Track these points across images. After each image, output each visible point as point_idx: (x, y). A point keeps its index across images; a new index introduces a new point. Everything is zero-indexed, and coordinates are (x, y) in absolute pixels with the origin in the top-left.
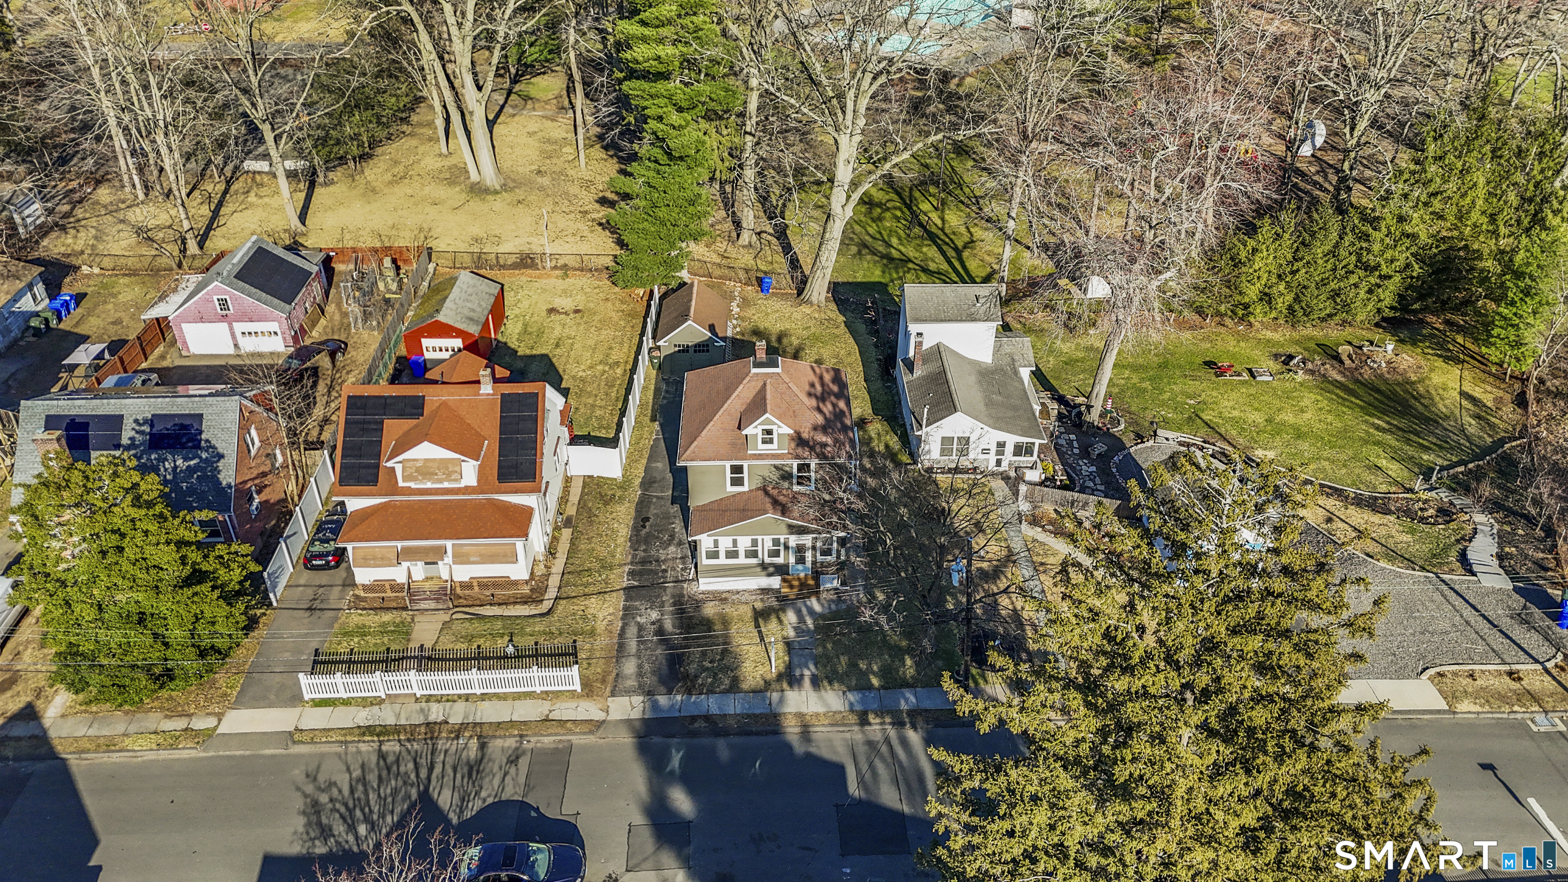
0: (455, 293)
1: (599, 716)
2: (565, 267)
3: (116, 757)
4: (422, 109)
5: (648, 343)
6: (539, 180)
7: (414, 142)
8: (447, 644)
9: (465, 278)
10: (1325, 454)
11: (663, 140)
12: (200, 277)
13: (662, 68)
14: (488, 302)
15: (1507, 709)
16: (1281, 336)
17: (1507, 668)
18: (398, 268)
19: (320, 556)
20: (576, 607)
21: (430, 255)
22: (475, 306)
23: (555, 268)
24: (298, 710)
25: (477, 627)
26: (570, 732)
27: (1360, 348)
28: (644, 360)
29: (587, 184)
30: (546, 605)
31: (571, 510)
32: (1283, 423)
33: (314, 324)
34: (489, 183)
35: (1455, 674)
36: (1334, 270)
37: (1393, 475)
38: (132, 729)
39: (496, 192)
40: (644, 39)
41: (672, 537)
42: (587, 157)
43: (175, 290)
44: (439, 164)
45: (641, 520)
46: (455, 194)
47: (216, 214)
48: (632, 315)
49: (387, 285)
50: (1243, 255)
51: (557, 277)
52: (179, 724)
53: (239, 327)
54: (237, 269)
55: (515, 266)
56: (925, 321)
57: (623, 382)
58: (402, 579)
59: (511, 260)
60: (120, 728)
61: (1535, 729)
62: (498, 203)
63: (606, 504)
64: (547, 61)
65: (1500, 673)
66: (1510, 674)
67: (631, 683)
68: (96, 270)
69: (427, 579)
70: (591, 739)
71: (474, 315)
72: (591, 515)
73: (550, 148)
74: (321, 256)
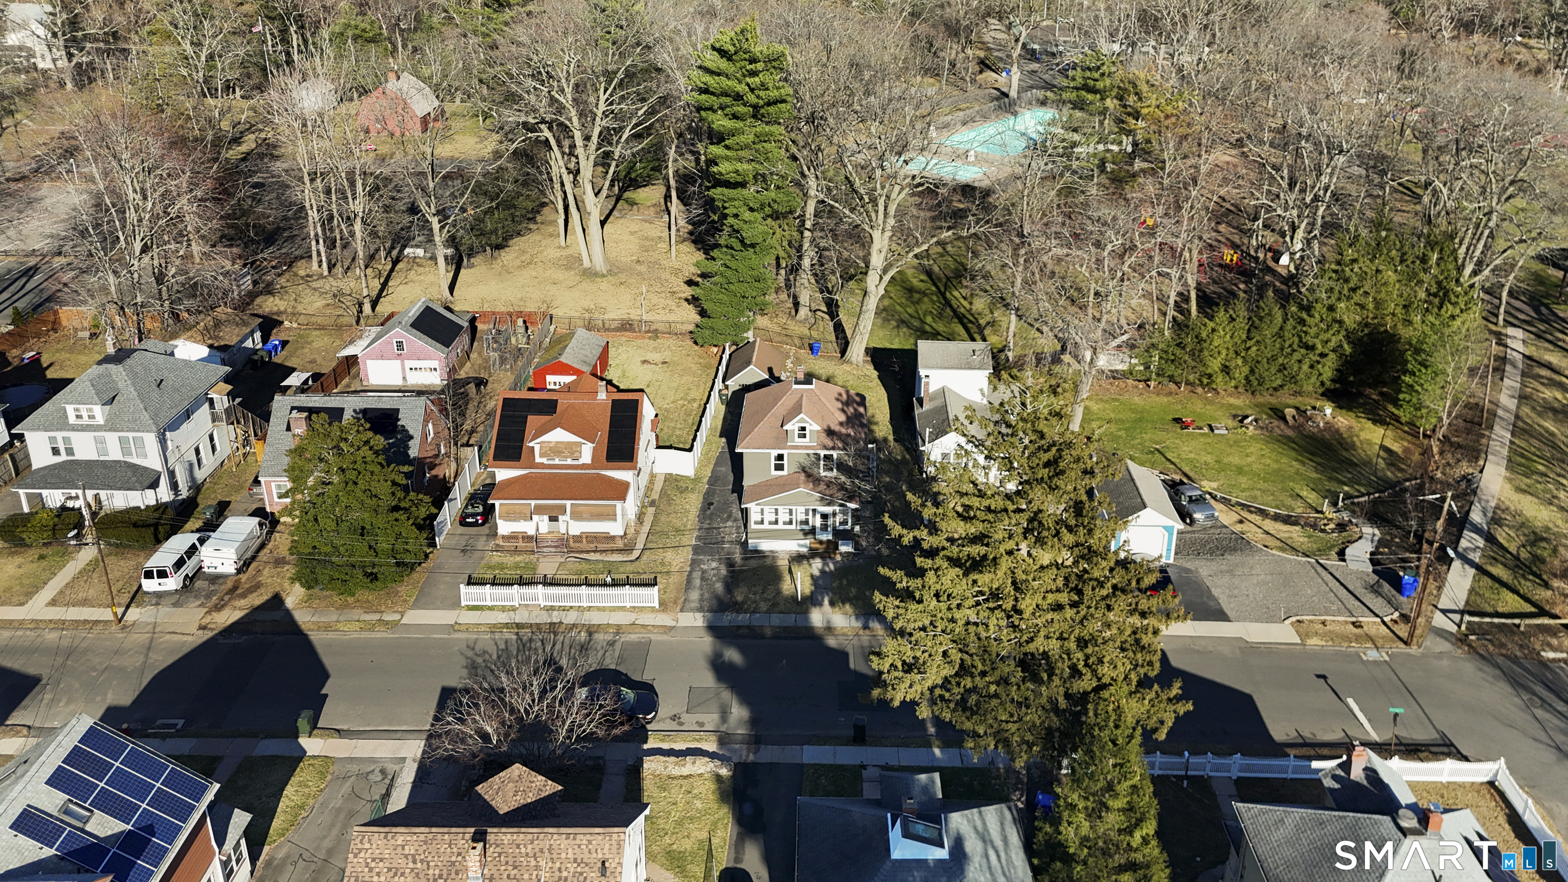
0: (573, 343)
1: (673, 624)
2: (656, 331)
3: (331, 635)
4: (546, 210)
5: (719, 385)
6: (638, 267)
7: (538, 238)
8: (562, 575)
9: (581, 333)
10: (1259, 486)
11: (738, 232)
12: (379, 328)
13: (739, 179)
14: (598, 351)
15: (1346, 644)
16: (1241, 402)
17: (1354, 619)
18: (527, 328)
19: (473, 515)
20: (659, 556)
21: (551, 318)
22: (588, 353)
23: (649, 332)
24: (457, 612)
25: (585, 566)
26: (651, 632)
27: (1305, 412)
28: (715, 395)
29: (676, 272)
30: (636, 554)
31: (655, 496)
32: (1229, 464)
33: (462, 365)
34: (598, 268)
35: (1311, 621)
36: (1282, 349)
37: (1310, 501)
38: (341, 619)
39: (603, 276)
40: (727, 158)
41: (729, 516)
42: (677, 251)
43: (360, 337)
44: (558, 254)
45: (707, 504)
46: (570, 277)
47: (384, 285)
48: (707, 366)
49: (518, 340)
50: (1204, 335)
51: (650, 338)
52: (376, 617)
53: (409, 364)
54: (411, 321)
55: (616, 330)
56: (933, 368)
57: (697, 412)
58: (531, 532)
59: (614, 325)
60: (334, 618)
61: (1365, 658)
62: (604, 285)
63: (681, 492)
64: (649, 176)
65: (1346, 622)
66: (1353, 623)
67: (695, 605)
68: (295, 325)
69: (550, 532)
70: (665, 638)
71: (588, 360)
72: (670, 501)
73: (647, 243)
74: (469, 316)
